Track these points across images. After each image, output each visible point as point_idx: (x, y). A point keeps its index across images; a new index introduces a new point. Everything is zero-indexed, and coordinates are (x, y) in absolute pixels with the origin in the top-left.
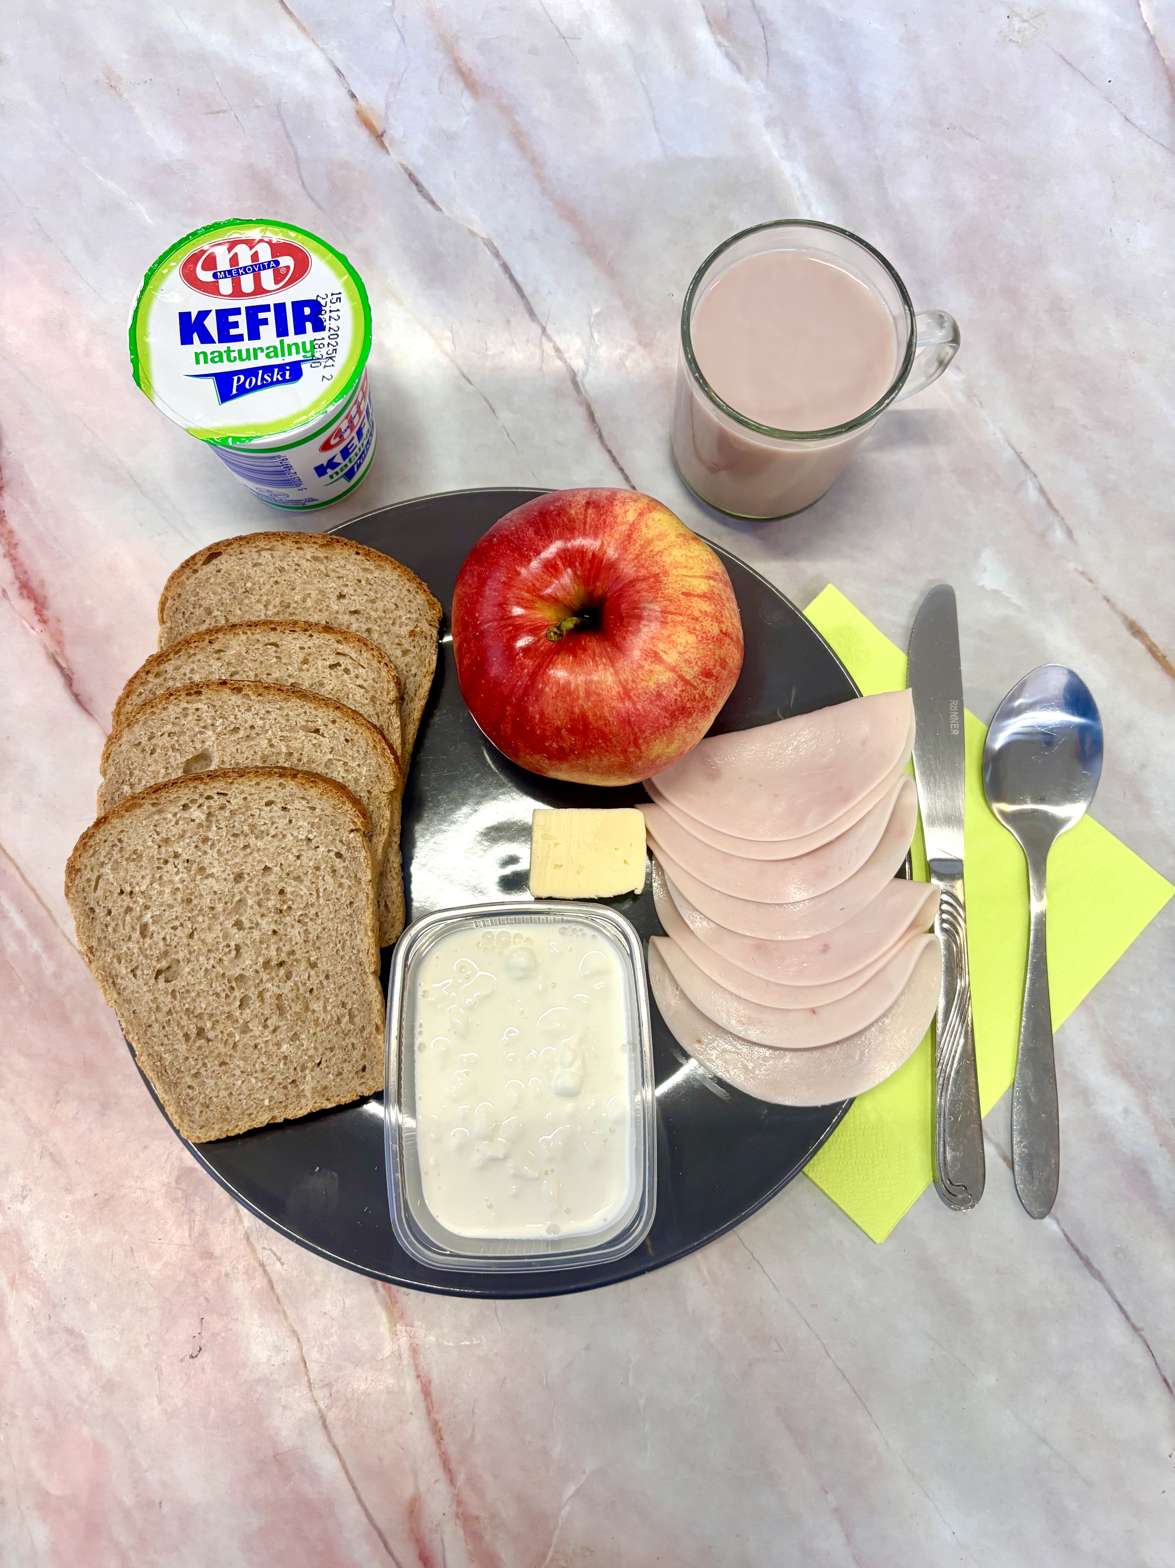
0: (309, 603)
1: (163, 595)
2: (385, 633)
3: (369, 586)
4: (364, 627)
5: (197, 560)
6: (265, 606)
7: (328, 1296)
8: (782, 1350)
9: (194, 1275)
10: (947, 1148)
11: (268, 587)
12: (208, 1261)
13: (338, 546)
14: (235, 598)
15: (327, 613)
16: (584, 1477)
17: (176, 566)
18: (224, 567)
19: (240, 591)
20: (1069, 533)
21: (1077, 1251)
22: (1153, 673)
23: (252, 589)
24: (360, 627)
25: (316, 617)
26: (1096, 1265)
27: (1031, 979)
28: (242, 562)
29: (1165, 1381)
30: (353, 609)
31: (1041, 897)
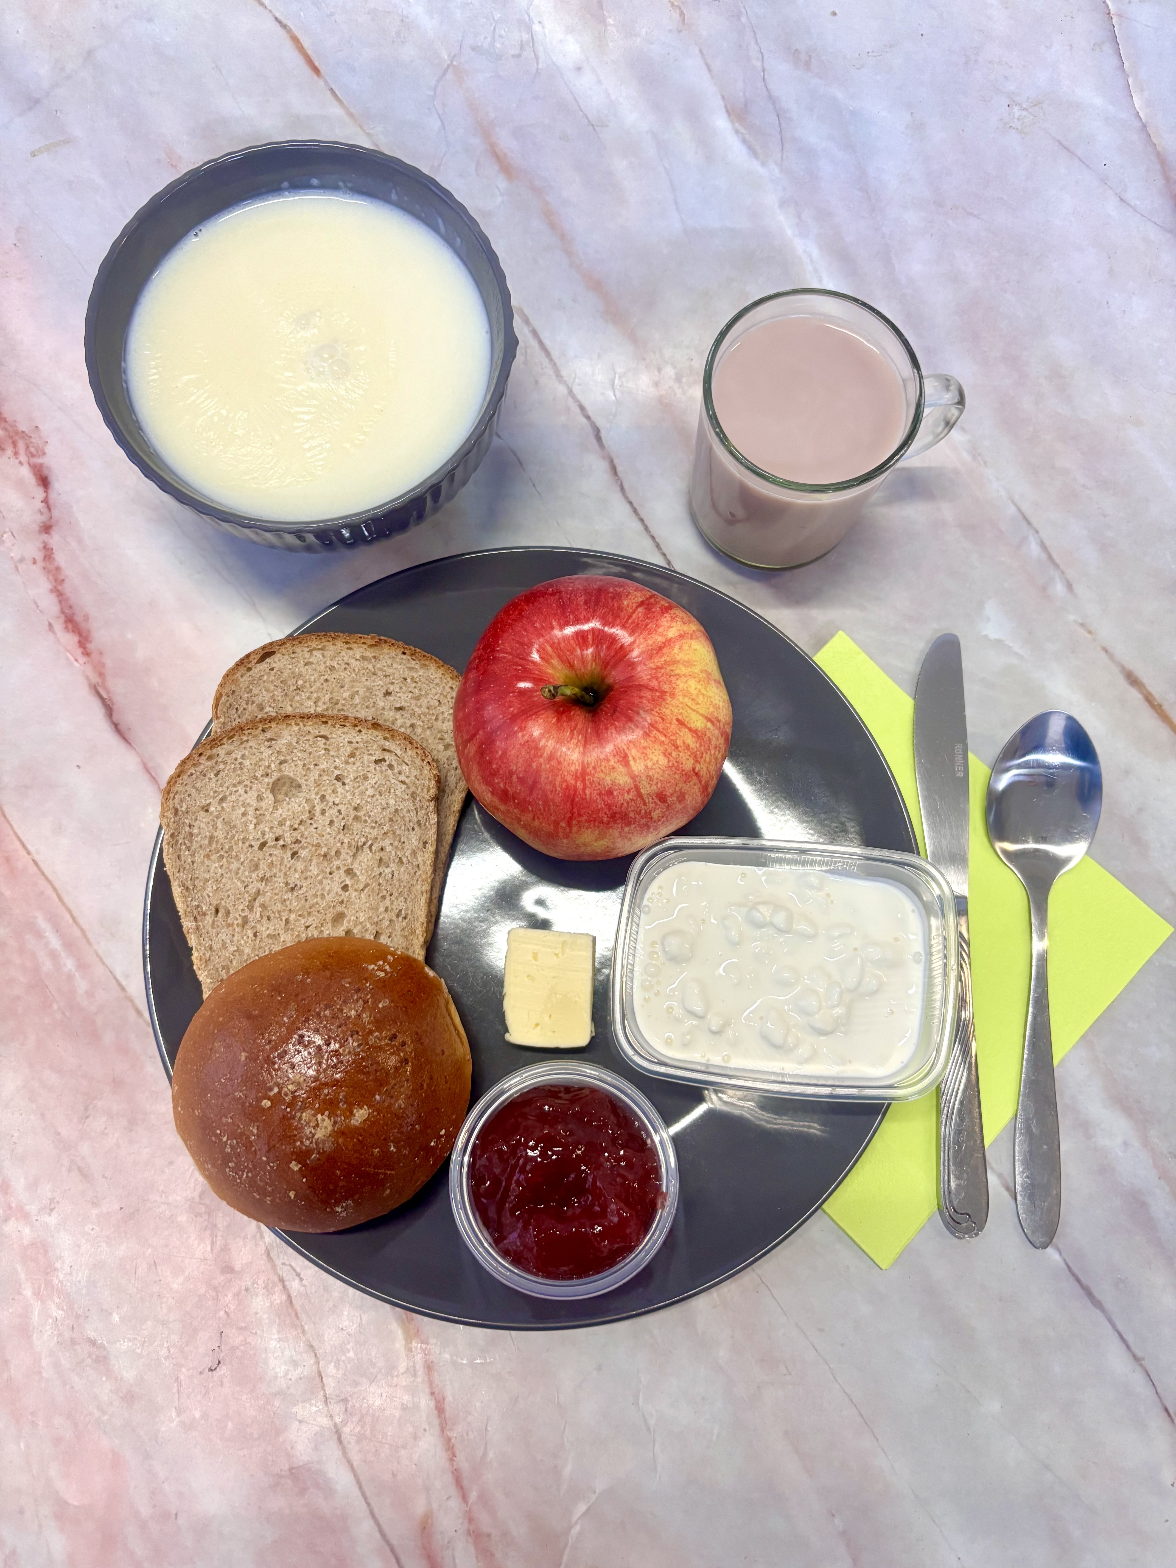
0: (357, 700)
1: (218, 691)
2: (428, 728)
3: (414, 684)
4: (408, 723)
5: (251, 658)
6: (315, 703)
7: (346, 1313)
8: (790, 1374)
9: (215, 1288)
10: (952, 1176)
11: (318, 684)
12: (229, 1276)
13: (386, 646)
14: (286, 695)
15: (374, 709)
16: (594, 1497)
17: (231, 664)
18: (277, 666)
19: (292, 688)
20: (1069, 586)
21: (1078, 1280)
22: (1149, 721)
23: (303, 687)
24: (405, 723)
25: (363, 712)
26: (1096, 1294)
27: (1033, 1013)
28: (294, 661)
29: (1166, 1410)
30: (398, 706)
31: (1042, 937)
